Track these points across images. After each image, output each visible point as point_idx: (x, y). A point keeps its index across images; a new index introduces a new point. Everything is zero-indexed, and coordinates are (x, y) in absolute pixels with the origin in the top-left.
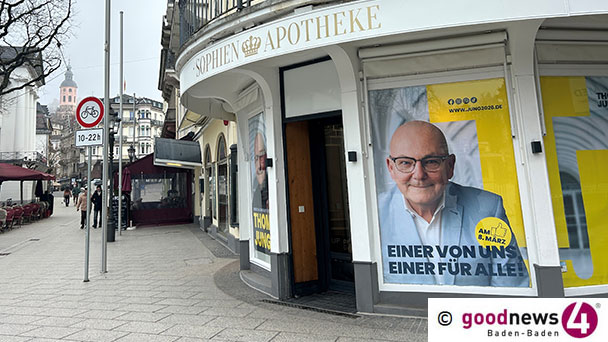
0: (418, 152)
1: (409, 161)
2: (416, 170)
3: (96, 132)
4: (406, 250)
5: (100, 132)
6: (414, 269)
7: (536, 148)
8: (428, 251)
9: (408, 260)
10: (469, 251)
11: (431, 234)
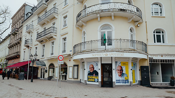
0: (120, 69)
1: (119, 70)
2: (119, 71)
3: (62, 62)
4: (118, 80)
5: (63, 62)
6: (119, 82)
7: (131, 69)
8: (120, 80)
9: (118, 81)
10: (124, 80)
11: (121, 78)
